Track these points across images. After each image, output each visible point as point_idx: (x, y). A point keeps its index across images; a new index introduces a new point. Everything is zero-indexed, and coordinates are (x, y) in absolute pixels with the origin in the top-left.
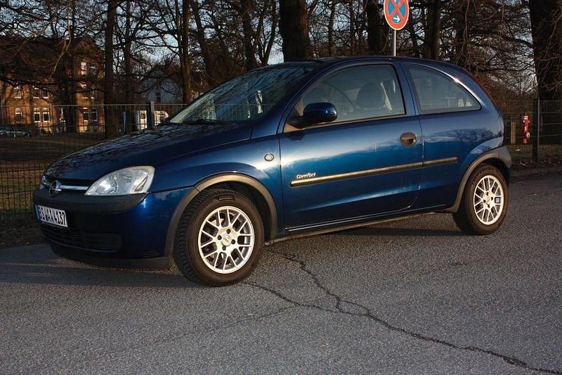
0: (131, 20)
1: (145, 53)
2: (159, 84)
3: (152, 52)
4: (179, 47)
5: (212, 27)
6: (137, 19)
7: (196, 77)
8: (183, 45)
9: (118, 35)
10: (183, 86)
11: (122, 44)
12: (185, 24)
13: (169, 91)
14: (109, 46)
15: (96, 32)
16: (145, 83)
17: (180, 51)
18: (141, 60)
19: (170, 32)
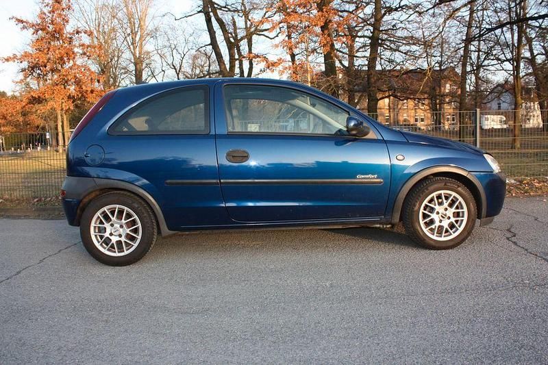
0: (481, 53)
1: (490, 76)
2: (499, 97)
3: (494, 74)
4: (513, 70)
5: (543, 54)
6: (485, 53)
7: (528, 91)
8: (517, 68)
9: (472, 65)
10: (515, 97)
11: (474, 70)
12: (519, 53)
13: (506, 101)
14: (465, 73)
15: (456, 63)
16: (490, 96)
17: (514, 73)
18: (488, 81)
19: (507, 60)
